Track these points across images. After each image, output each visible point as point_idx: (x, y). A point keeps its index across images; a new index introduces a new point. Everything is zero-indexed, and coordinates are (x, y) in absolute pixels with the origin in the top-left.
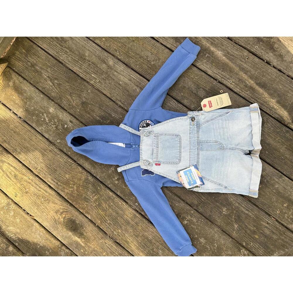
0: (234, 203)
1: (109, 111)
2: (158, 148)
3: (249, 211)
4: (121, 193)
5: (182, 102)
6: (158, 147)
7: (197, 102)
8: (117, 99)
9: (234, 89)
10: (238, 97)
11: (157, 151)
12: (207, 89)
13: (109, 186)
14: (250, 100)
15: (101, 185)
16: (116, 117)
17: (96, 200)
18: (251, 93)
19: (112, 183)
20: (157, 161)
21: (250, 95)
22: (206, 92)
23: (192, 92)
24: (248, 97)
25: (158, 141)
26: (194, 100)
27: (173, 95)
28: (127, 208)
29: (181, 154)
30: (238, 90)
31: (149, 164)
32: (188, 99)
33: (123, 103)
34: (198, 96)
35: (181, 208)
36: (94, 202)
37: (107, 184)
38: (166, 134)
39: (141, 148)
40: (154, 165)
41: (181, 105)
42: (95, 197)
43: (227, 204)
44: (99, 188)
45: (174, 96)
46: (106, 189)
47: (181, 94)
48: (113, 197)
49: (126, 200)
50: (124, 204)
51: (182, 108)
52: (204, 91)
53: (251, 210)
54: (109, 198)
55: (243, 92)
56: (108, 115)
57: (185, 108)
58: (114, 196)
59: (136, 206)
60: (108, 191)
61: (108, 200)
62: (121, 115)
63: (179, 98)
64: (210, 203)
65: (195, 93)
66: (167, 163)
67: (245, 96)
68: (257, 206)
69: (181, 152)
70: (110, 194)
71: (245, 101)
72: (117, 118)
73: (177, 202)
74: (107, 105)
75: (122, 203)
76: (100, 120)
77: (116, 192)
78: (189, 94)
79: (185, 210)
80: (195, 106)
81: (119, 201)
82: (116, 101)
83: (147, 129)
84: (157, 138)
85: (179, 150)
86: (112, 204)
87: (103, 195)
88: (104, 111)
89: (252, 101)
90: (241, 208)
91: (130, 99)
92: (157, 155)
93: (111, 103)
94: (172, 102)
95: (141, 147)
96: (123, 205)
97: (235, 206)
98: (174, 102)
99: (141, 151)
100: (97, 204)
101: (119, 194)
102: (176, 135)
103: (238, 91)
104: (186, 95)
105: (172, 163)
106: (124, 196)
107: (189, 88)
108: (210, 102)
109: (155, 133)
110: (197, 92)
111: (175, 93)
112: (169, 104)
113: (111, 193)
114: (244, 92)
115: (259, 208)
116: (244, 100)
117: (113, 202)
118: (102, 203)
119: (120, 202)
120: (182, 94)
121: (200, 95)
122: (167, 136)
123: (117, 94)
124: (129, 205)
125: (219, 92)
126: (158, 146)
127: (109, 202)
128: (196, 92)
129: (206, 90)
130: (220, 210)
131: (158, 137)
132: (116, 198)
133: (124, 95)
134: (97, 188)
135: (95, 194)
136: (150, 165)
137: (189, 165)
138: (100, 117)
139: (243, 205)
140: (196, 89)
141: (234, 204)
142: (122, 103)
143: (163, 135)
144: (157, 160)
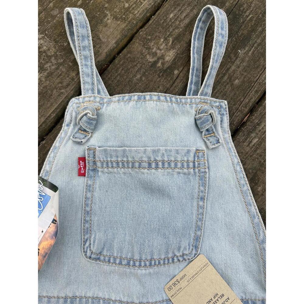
2: (150, 164)
6: (153, 165)
11: (137, 165)
20: (95, 163)
25: (179, 165)
29: (120, 263)
31: (85, 131)
38: (202, 199)
39: (148, 97)
40: (79, 151)
66: (87, 205)
69: (128, 264)
83: (221, 121)
84: (191, 165)
85: (137, 257)
92: (118, 163)
95: (151, 99)
99: (135, 96)
102: (197, 239)
105: (87, 225)
109: (210, 153)
122: (195, 204)
126: (157, 164)
131: (194, 167)
136: (80, 135)
137: (77, 294)
143: (202, 188)
144: (99, 164)
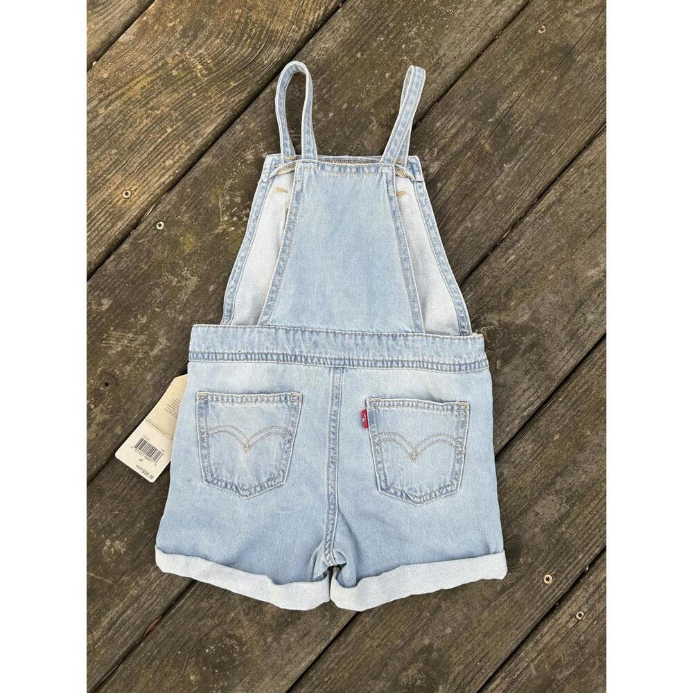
0: (141, 582)
1: (526, 150)
3: (109, 630)
4: (208, 170)
5: (528, 435)
7: (520, 488)
8: (567, 188)
9: (550, 624)
10: (521, 635)
12: (564, 529)
13: (237, 127)
14: (503, 675)
15: (244, 96)
16: (502, 177)
17: (189, 68)
18: (529, 680)
19: (247, 138)
21: (523, 679)
22: (552, 525)
23: (557, 475)
24: (517, 671)
26: (528, 477)
27: (557, 404)
28: (149, 188)
30: (546, 639)
32: (535, 455)
33: (551, 211)
34: (540, 494)
35: (135, 392)
36: (182, 61)
37: (245, 117)
41: (515, 430)
42: (200, 67)
43: (138, 557)
44: (233, 84)
45: (554, 407)
46: (229, 113)
47: (559, 432)
48: (196, 137)
49: (177, 188)
50: (166, 177)
51: (504, 432)
52: (556, 515)
53: (112, 637)
54: (193, 123)
55: (538, 655)
56: (513, 145)
57: (503, 444)
58: (199, 142)
59: (153, 222)
60: (219, 120)
61: (184, 117)
62: (506, 198)
63: (542, 422)
64: (146, 498)
65: (553, 483)
67: (522, 660)
68: (124, 658)
70: (207, 126)
71: (504, 659)
72: (497, 183)
73: (157, 378)
74: (549, 146)
75: (171, 172)
76: (497, 114)
77: (214, 150)
78: (552, 463)
79: (126, 403)
80: (505, 480)
81: (177, 157)
82: (563, 184)
86: (169, 130)
87: (205, 99)
88: (529, 133)
89: (501, 682)
90: (121, 606)
91: (563, 241)
93: (557, 164)
94: (531, 399)
96: (163, 175)
97: (128, 583)
98: (532, 404)
100: (174, 72)
101: (203, 160)
103: (542, 636)
104: (551, 451)
106: (196, 179)
107: (574, 462)
110: (557, 492)
111: (563, 411)
112: (524, 386)
113: (209, 130)
114: (536, 658)
115: (119, 663)
116: (509, 653)
117: (177, 136)
118: (175, 91)
119: (175, 163)
120: (557, 437)
121: (544, 502)
123: (585, 192)
124: (162, 195)
125: (548, 570)
127: (177, 120)
128: (558, 486)
129: (560, 525)
130: (119, 531)
132: (189, 150)
133: (581, 216)
134: (233, 78)
135: (211, 65)
138: (508, 114)
139: (129, 611)
140: (570, 489)
141: (137, 583)
142: (550, 207)
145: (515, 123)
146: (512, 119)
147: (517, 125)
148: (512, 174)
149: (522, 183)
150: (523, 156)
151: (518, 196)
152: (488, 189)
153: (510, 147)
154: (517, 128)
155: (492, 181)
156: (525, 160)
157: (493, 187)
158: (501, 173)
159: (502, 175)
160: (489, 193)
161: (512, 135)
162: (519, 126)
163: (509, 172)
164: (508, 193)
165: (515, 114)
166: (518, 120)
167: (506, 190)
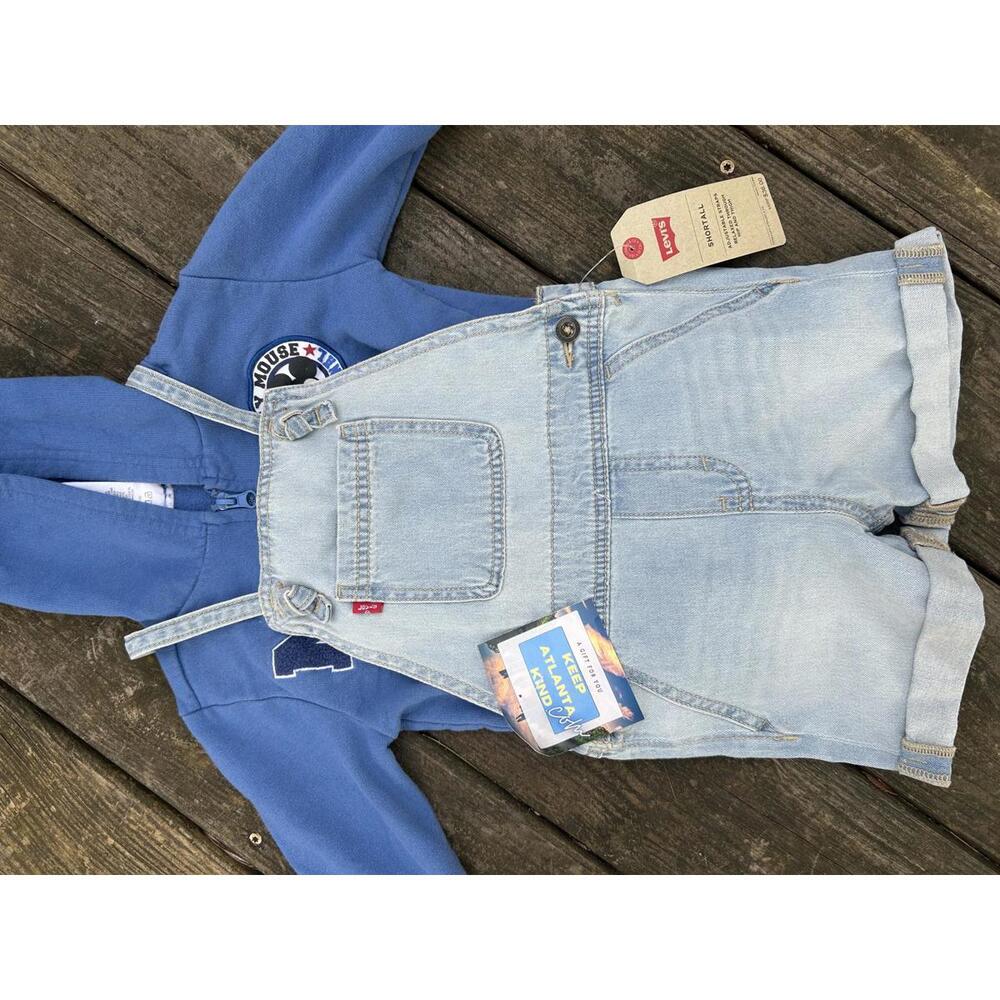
0: (811, 810)
1: (70, 293)
2: (363, 506)
3: (893, 852)
4: (163, 775)
5: (503, 229)
6: (365, 501)
7: (589, 230)
8: (119, 221)
9: (799, 153)
10: (823, 199)
11: (363, 525)
12: (645, 153)
13: (92, 738)
14: (890, 217)
15: (44, 734)
16: (114, 324)
17: (16, 820)
18: (894, 173)
19: (107, 721)
20: (361, 588)
21: (893, 184)
22: (641, 173)
23: (561, 175)
24: (879, 194)
25: (363, 464)
26: (570, 220)
27: (451, 192)
28: (201, 862)
29: (501, 541)
30: (823, 155)
31: (315, 603)
32: (534, 214)
33: (156, 241)
34: (595, 198)
35: (513, 850)
36: (9, 832)
37: (76, 728)
38: (412, 425)
39: (263, 512)
40: (345, 612)
41: (500, 251)
42: (12, 805)
43: (771, 818)
44: (30, 753)
45: (456, 195)
46: (74, 753)
47: (493, 183)
48: (116, 799)
49: (196, 819)
50: (181, 838)
51: (503, 269)
52: (624, 168)
53: (903, 845)
54: (96, 806)
55: (852, 165)
56: (65, 314)
57: (522, 267)
58: (122, 794)
59: (252, 851)
60: (86, 767)
61: (88, 821)
62: (145, 314)
63: (481, 209)
64: (677, 816)
65: (574, 180)
66: (425, 597)
67: (862, 190)
68: (936, 823)
69: (500, 530)
70: (96, 784)
71: (865, 219)
72: (124, 331)
73: (488, 819)
74: (59, 259)
75: (173, 832)
76: (21, 345)
77: (131, 769)
78: (543, 186)
79: (532, 863)
80: (579, 257)
81: (149, 825)
82: (114, 228)
83: (297, 397)
84: (362, 446)
85: (490, 519)
86: (111, 841)
87: (58, 792)
88: (45, 293)
89: (902, 218)
90: (851, 837)
91: (199, 216)
92: (361, 553)
93: (85, 243)
94: (447, 232)
95: (265, 506)
96: (179, 843)
97: (815, 829)
98: (455, 230)
99: (262, 530)
100: (26, 841)
101: (149, 785)
102: (469, 430)
103: (820, 163)
104: (525, 190)
105: (454, 595)
106: (178, 792)
107: (538, 151)
108: (662, 224)
109: (344, 416)
110: (588, 172)
111: (460, 181)
112: (429, 246)
113: (102, 781)
114: (856, 168)
115: (946, 832)
116: (855, 212)
117: (119, 829)
118: (52, 839)
119: (158, 827)
120: (501, 184)
121: (605, 189)
122: (419, 437)
123: (120, 193)
124: (210, 841)
125: (712, 169)
126: (363, 496)
127: (94, 831)
128: (579, 172)
129: (638, 160)
130: (735, 853)
131: (364, 441)
132: (137, 808)
133: (157, 195)
134: (20, 754)
135: (7, 787)
136: (320, 609)
137: (549, 602)
138: (19, 328)
139: (860, 823)
140: (581, 152)
141: (813, 815)
142: (151, 245)
143: (396, 428)
144: (363, 581)
145: (32, 315)
146: (26, 322)
147: (33, 312)
148: (108, 309)
149: (120, 293)
150: (79, 297)
151: (140, 295)
152: (136, 344)
153: (68, 319)
154: (39, 312)
155: (123, 339)
156: (84, 292)
157: (132, 336)
158: (108, 326)
159: (112, 324)
160: (141, 342)
161: (49, 318)
162: (36, 309)
163: (106, 314)
164: (138, 313)
165: (18, 318)
166: (27, 312)
167: (133, 315)
